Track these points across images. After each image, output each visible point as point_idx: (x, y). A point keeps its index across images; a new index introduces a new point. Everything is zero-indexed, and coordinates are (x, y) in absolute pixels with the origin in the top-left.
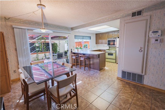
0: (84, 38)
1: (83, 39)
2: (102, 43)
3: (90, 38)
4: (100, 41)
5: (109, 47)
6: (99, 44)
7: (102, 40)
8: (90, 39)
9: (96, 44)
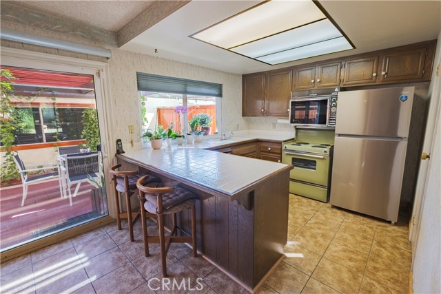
0: (190, 89)
1: (185, 92)
2: (266, 114)
3: (218, 90)
4: (259, 103)
5: (297, 129)
6: (254, 115)
7: (266, 102)
8: (220, 95)
9: (244, 115)
